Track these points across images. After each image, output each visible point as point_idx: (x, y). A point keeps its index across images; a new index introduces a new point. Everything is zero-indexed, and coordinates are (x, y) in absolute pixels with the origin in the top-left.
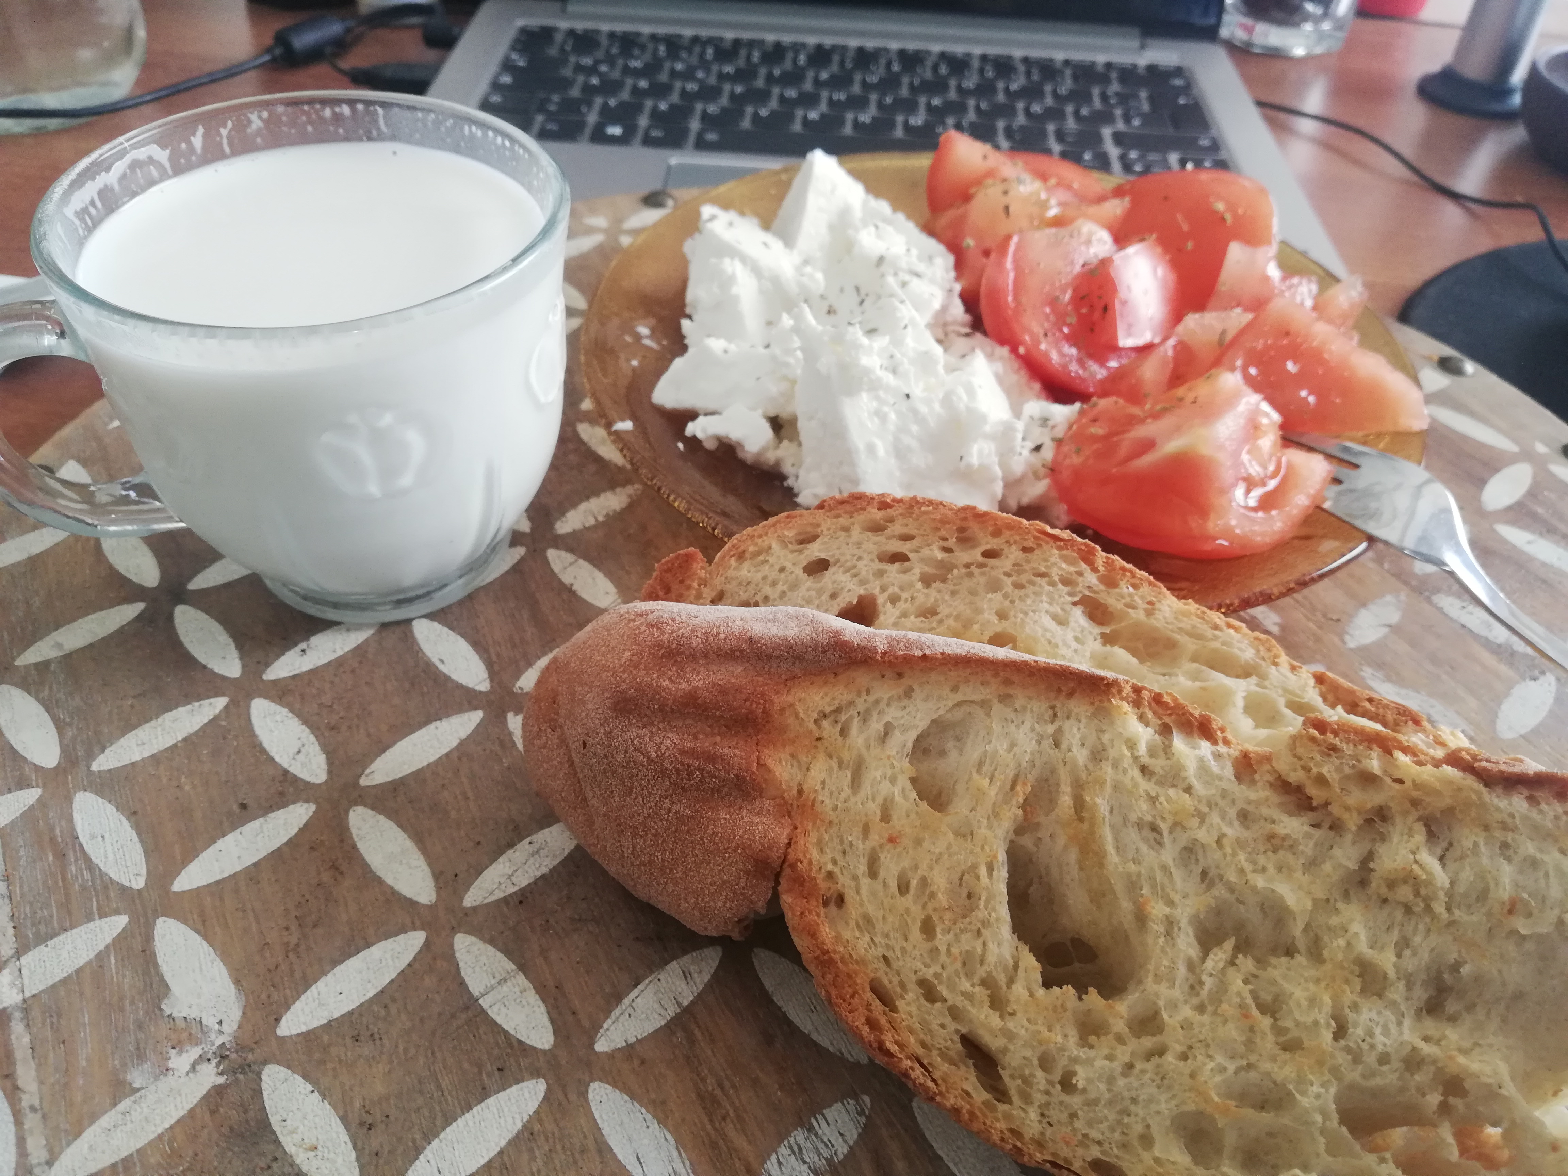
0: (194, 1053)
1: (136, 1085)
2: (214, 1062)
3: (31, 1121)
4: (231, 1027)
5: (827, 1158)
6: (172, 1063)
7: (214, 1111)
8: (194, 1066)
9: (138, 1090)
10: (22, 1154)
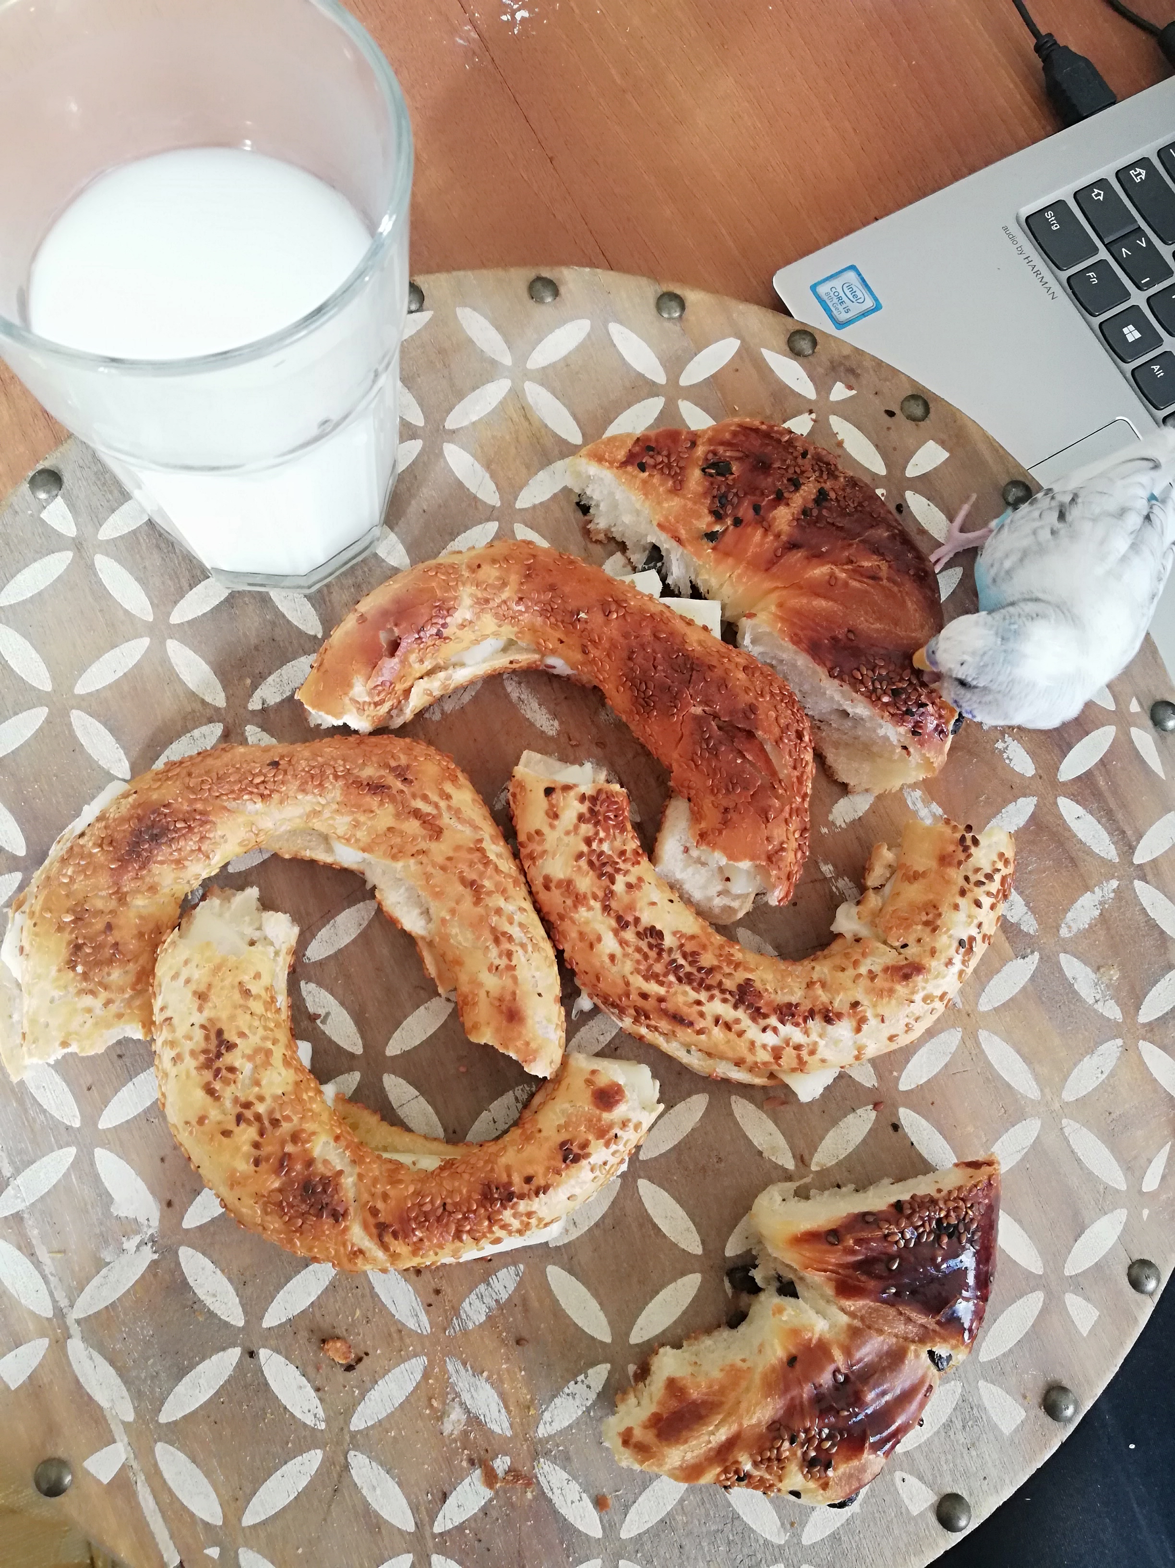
0: (137, 1239)
1: (107, 1260)
2: (150, 1244)
3: (53, 1282)
4: (155, 1223)
5: (496, 1301)
6: (126, 1246)
7: (155, 1275)
8: (138, 1247)
9: (109, 1263)
10: (54, 1301)
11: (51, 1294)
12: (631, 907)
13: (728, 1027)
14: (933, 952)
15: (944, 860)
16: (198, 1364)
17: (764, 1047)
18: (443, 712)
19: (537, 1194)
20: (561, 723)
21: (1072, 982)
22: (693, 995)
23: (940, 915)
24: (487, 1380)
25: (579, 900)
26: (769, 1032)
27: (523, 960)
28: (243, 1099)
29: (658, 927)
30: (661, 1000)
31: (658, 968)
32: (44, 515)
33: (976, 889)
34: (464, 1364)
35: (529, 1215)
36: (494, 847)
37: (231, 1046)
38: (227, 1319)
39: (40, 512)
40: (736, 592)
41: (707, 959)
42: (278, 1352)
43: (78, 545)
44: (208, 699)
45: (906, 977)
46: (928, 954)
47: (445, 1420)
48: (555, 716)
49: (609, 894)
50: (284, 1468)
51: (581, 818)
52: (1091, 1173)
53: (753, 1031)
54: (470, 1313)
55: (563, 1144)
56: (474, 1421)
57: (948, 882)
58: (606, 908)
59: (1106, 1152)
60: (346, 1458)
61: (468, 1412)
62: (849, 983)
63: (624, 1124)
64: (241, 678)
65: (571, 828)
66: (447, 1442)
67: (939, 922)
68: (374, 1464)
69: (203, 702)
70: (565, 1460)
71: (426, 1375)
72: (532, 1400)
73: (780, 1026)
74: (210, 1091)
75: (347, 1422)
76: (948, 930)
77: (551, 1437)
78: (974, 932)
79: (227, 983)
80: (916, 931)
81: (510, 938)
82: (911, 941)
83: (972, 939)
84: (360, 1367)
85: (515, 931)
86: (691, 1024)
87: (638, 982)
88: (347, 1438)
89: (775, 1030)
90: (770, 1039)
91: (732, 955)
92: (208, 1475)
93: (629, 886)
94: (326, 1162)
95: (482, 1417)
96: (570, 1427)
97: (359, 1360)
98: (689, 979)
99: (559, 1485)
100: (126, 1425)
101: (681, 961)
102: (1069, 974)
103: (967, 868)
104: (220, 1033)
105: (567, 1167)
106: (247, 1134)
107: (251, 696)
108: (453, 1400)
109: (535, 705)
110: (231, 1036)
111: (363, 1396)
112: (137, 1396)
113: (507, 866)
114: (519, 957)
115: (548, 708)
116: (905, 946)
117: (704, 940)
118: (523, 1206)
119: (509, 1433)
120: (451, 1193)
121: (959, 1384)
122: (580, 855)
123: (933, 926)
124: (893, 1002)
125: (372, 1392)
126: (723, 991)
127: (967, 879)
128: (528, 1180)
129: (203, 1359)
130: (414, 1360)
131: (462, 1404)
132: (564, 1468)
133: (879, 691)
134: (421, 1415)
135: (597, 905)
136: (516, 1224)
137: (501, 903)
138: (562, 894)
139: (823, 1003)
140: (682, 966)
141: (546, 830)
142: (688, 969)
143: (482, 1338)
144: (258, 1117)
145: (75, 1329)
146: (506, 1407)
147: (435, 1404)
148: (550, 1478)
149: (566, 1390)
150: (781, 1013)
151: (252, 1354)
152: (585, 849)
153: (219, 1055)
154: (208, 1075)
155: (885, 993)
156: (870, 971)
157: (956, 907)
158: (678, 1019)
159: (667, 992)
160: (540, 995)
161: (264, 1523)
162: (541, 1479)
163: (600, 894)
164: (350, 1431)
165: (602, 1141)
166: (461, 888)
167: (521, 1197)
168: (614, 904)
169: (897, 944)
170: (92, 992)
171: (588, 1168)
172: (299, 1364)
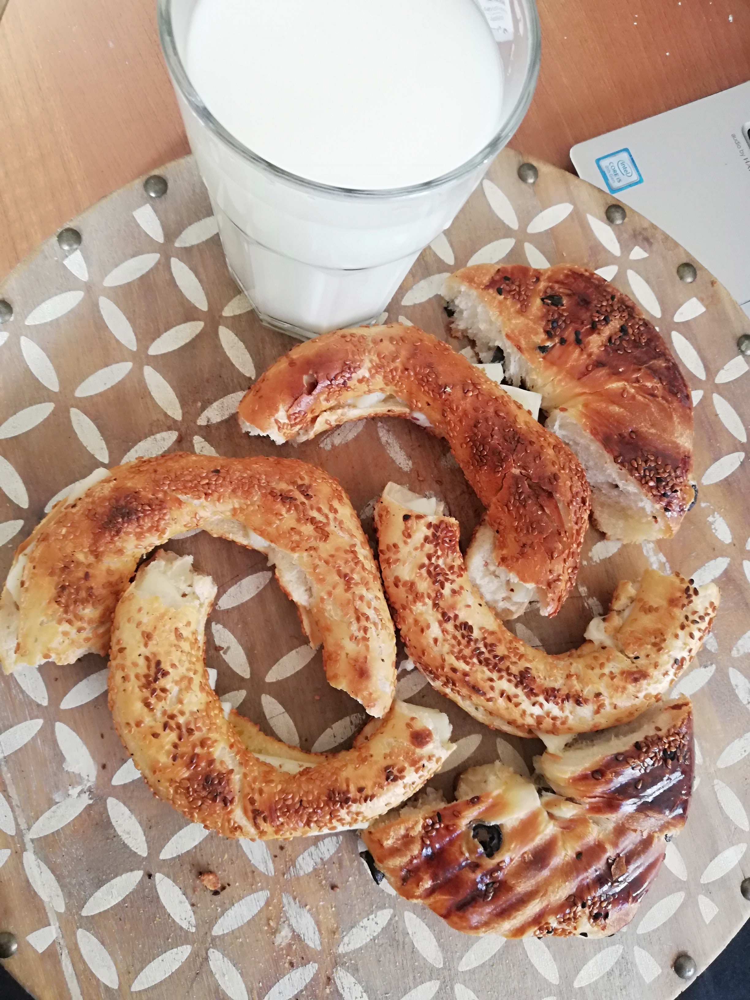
0: (79, 789)
1: (57, 801)
2: (88, 793)
3: (18, 811)
4: (93, 779)
5: (321, 859)
6: (70, 792)
7: (89, 815)
8: (79, 794)
9: (58, 803)
10: (17, 825)
11: (16, 819)
12: (453, 607)
13: (509, 699)
14: (656, 666)
15: (673, 602)
16: (113, 878)
17: (532, 715)
18: (333, 445)
19: (366, 800)
20: (414, 463)
21: (734, 687)
22: (488, 674)
23: (664, 640)
24: (309, 911)
25: (418, 597)
26: (537, 707)
27: (374, 634)
28: (169, 712)
29: (470, 623)
30: (466, 674)
31: (467, 652)
32: (66, 262)
33: (692, 625)
34: (295, 899)
35: (358, 814)
36: (362, 550)
37: (165, 674)
38: (136, 851)
39: (63, 259)
40: (555, 391)
41: (501, 650)
42: (169, 877)
43: (88, 288)
44: (169, 413)
45: (636, 680)
46: (653, 666)
47: (277, 935)
48: (410, 457)
49: (439, 596)
50: (164, 955)
51: (426, 539)
52: (727, 818)
53: (526, 704)
54: (303, 866)
55: (387, 768)
56: (297, 937)
57: (673, 618)
58: (435, 605)
59: (739, 804)
60: (207, 954)
61: (294, 931)
62: (596, 679)
63: (430, 758)
64: (195, 401)
65: (419, 545)
66: (277, 949)
67: (663, 645)
68: (225, 959)
69: (166, 415)
70: (354, 971)
71: (268, 903)
72: (337, 928)
73: (545, 703)
74: (147, 705)
75: (211, 928)
76: (669, 651)
77: (347, 954)
78: (685, 654)
79: (167, 627)
80: (646, 649)
81: (367, 619)
82: (642, 654)
83: (683, 659)
84: (223, 893)
85: (371, 613)
86: (484, 694)
87: (451, 660)
88: (209, 939)
89: (541, 705)
90: (537, 711)
91: (518, 649)
92: (111, 954)
93: (454, 592)
94: (222, 762)
95: (302, 936)
96: (361, 948)
97: (223, 888)
98: (486, 662)
99: (349, 986)
100: (59, 915)
101: (483, 649)
102: (733, 682)
103: (687, 610)
104: (158, 663)
105: (389, 784)
106: (171, 737)
107: (199, 415)
108: (284, 922)
109: (397, 448)
110: (166, 666)
111: (223, 913)
112: (68, 895)
113: (370, 565)
114: (372, 632)
115: (406, 451)
116: (637, 658)
117: (500, 635)
118: (354, 807)
119: (319, 948)
120: (307, 793)
121: (621, 947)
122: (422, 566)
123: (658, 647)
124: (625, 696)
125: (230, 911)
126: (509, 674)
127: (687, 618)
128: (361, 790)
129: (116, 876)
130: (260, 893)
131: (289, 925)
132: (353, 975)
133: (648, 478)
134: (261, 931)
135: (430, 602)
136: (348, 819)
137: (364, 592)
138: (407, 592)
139: (576, 691)
140: (483, 653)
141: (401, 545)
142: (487, 655)
143: (308, 882)
144: (179, 727)
145: (29, 846)
146: (320, 931)
147: (272, 923)
148: (343, 980)
149: (361, 924)
150: (547, 694)
151: (150, 876)
152: (426, 562)
153: (156, 680)
154: (146, 693)
155: (620, 690)
156: (611, 673)
157: (677, 636)
158: (475, 689)
159: (471, 669)
160: (383, 660)
161: (146, 990)
162: (338, 982)
163: (433, 595)
164: (211, 935)
165: (413, 768)
166: (337, 578)
167: (355, 801)
168: (441, 603)
169: (632, 656)
170: (69, 622)
171: (402, 785)
172: (181, 886)
